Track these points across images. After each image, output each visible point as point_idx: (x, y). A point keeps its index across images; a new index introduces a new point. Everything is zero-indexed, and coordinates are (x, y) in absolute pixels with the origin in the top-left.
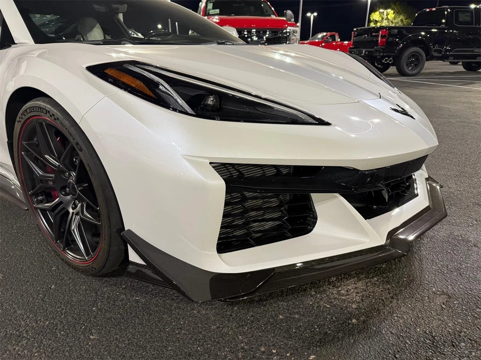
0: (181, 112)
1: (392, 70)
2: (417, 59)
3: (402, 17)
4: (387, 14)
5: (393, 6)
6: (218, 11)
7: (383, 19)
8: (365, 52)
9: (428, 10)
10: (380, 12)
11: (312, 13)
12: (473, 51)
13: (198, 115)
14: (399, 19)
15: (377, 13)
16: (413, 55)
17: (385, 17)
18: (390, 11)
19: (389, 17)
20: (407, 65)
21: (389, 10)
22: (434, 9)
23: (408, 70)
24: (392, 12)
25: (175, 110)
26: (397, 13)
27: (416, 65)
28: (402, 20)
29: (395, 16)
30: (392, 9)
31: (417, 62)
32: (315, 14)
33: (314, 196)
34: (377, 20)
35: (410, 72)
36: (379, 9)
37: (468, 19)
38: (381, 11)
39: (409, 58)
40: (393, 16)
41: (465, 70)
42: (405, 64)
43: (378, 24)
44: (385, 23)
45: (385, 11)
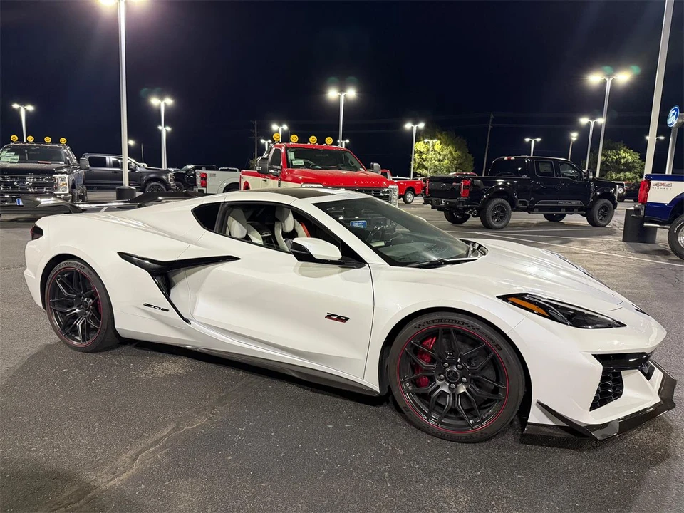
1: (474, 221)
2: (503, 211)
3: (450, 148)
4: (434, 145)
5: (439, 136)
6: (301, 162)
7: (429, 150)
8: (446, 202)
9: (506, 158)
10: (424, 143)
12: (557, 203)
14: (448, 151)
15: (422, 143)
16: (498, 207)
17: (431, 148)
18: (437, 142)
19: (436, 148)
20: (493, 217)
21: (435, 141)
22: (513, 158)
23: (494, 223)
24: (439, 142)
26: (445, 143)
27: (501, 217)
28: (451, 152)
29: (442, 147)
30: (439, 139)
31: (502, 214)
34: (422, 151)
35: (496, 225)
36: (424, 139)
37: (549, 170)
38: (426, 140)
39: (494, 211)
40: (440, 147)
41: (546, 220)
42: (491, 217)
43: (424, 156)
44: (431, 155)
45: (431, 141)
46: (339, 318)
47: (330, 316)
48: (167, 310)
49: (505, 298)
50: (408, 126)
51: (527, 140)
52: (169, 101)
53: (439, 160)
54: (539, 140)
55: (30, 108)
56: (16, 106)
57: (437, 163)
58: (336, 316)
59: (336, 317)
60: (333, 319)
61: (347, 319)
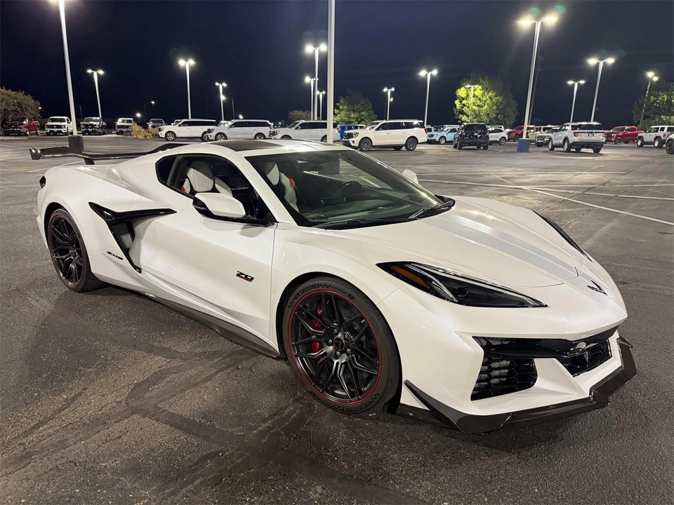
0: (451, 301)
3: (491, 94)
4: (475, 91)
5: (482, 81)
7: (469, 96)
10: (466, 88)
11: (389, 88)
13: (460, 303)
14: (488, 97)
15: (463, 89)
17: (472, 94)
18: (478, 87)
19: (476, 93)
21: (476, 86)
24: (480, 87)
25: (448, 300)
26: (485, 89)
28: (491, 98)
29: (483, 93)
30: (480, 84)
32: (393, 89)
33: (535, 360)
34: (463, 96)
36: (466, 84)
38: (468, 86)
40: (481, 92)
43: (464, 102)
44: (472, 100)
45: (473, 87)
46: (246, 278)
47: (239, 275)
48: (122, 259)
49: (386, 267)
50: (423, 73)
51: (570, 83)
52: (192, 62)
53: (479, 106)
54: (582, 82)
55: (101, 72)
56: (89, 71)
57: (476, 108)
58: (243, 274)
59: (244, 276)
60: (242, 277)
61: (252, 278)
